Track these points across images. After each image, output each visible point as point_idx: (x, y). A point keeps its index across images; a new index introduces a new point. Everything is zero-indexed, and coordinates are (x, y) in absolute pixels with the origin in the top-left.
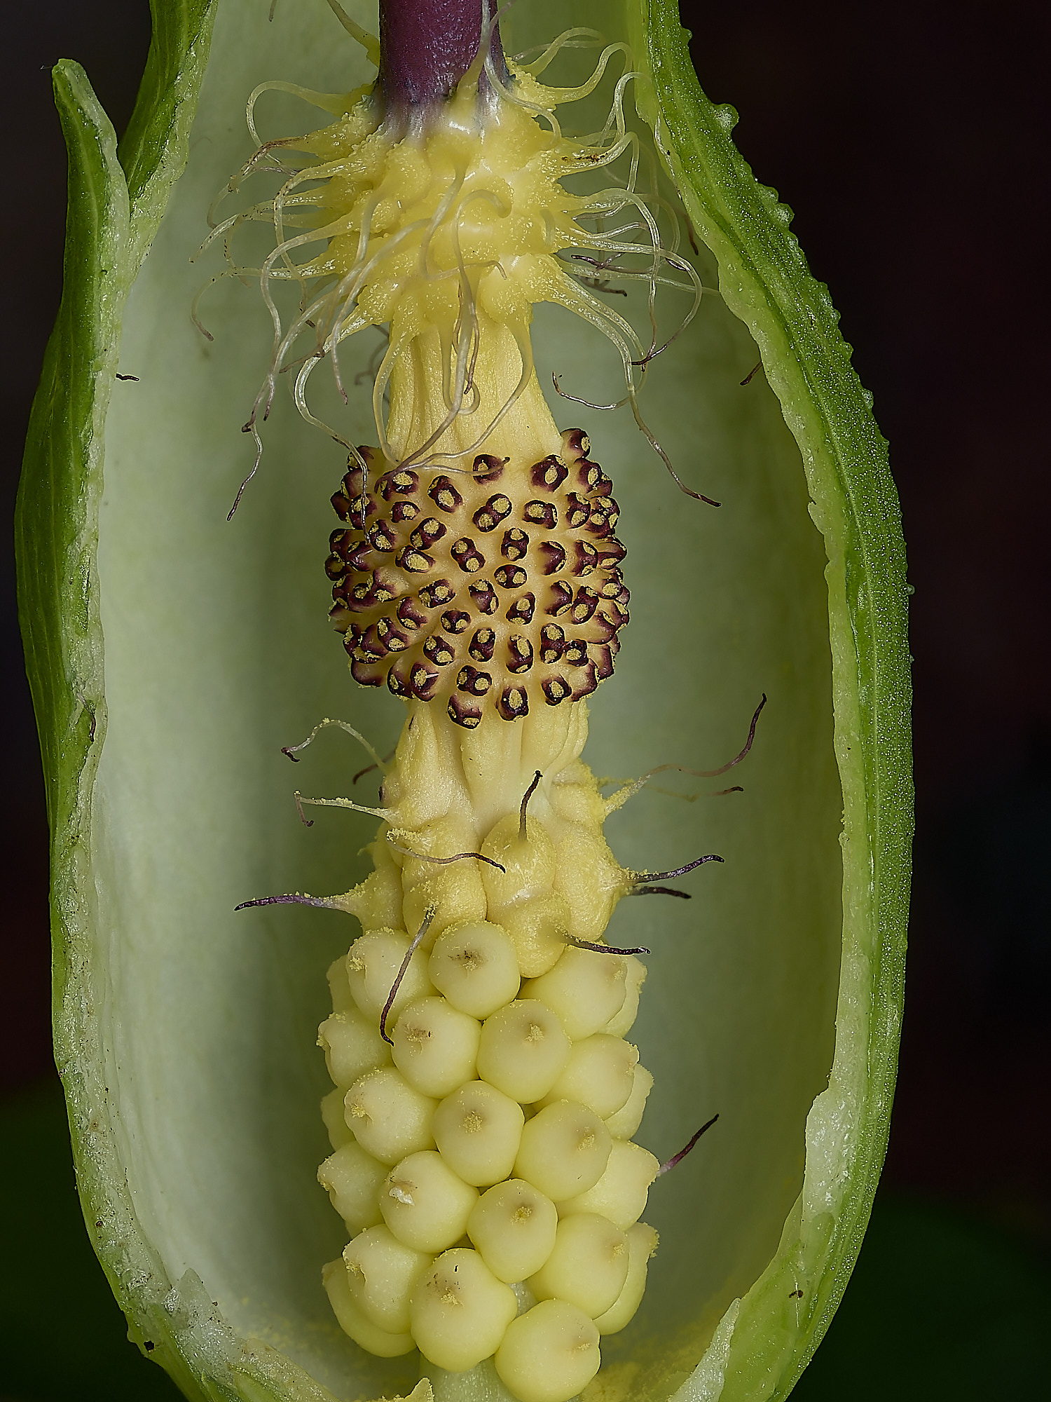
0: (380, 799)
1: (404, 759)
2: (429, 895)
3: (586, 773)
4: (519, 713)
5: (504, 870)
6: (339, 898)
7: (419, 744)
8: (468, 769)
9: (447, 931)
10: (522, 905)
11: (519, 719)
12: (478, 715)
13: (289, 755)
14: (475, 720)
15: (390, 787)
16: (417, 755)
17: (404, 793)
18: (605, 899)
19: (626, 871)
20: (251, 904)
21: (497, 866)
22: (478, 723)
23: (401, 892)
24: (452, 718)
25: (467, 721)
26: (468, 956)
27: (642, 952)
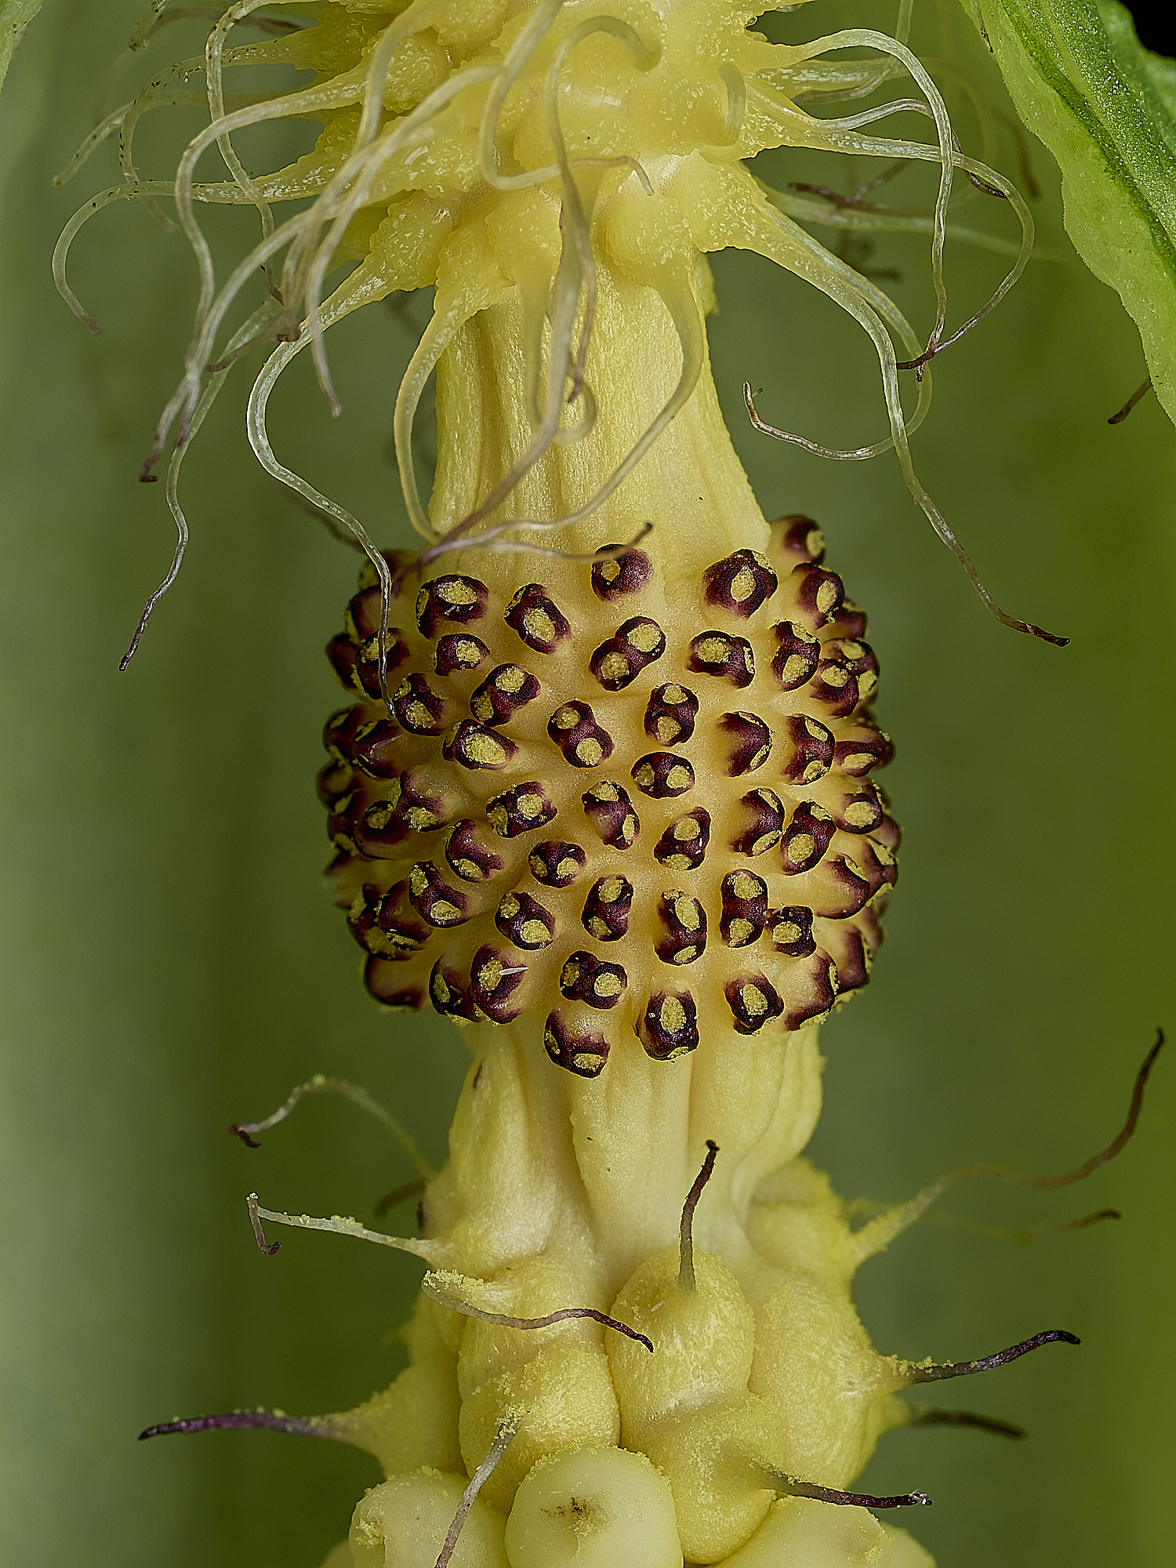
0: (421, 1225)
1: (462, 1142)
2: (507, 1400)
3: (820, 1185)
4: (680, 1043)
5: (650, 1346)
6: (339, 1418)
7: (491, 1115)
8: (584, 1159)
9: (541, 1464)
10: (684, 1418)
11: (682, 1060)
12: (601, 1049)
13: (244, 1136)
14: (594, 1059)
15: (435, 1196)
16: (487, 1137)
17: (461, 1210)
18: (851, 1414)
19: (892, 1360)
20: (172, 1428)
21: (637, 1337)
22: (602, 1065)
23: (455, 1400)
24: (553, 1055)
25: (583, 1060)
26: (578, 1509)
27: (916, 1501)
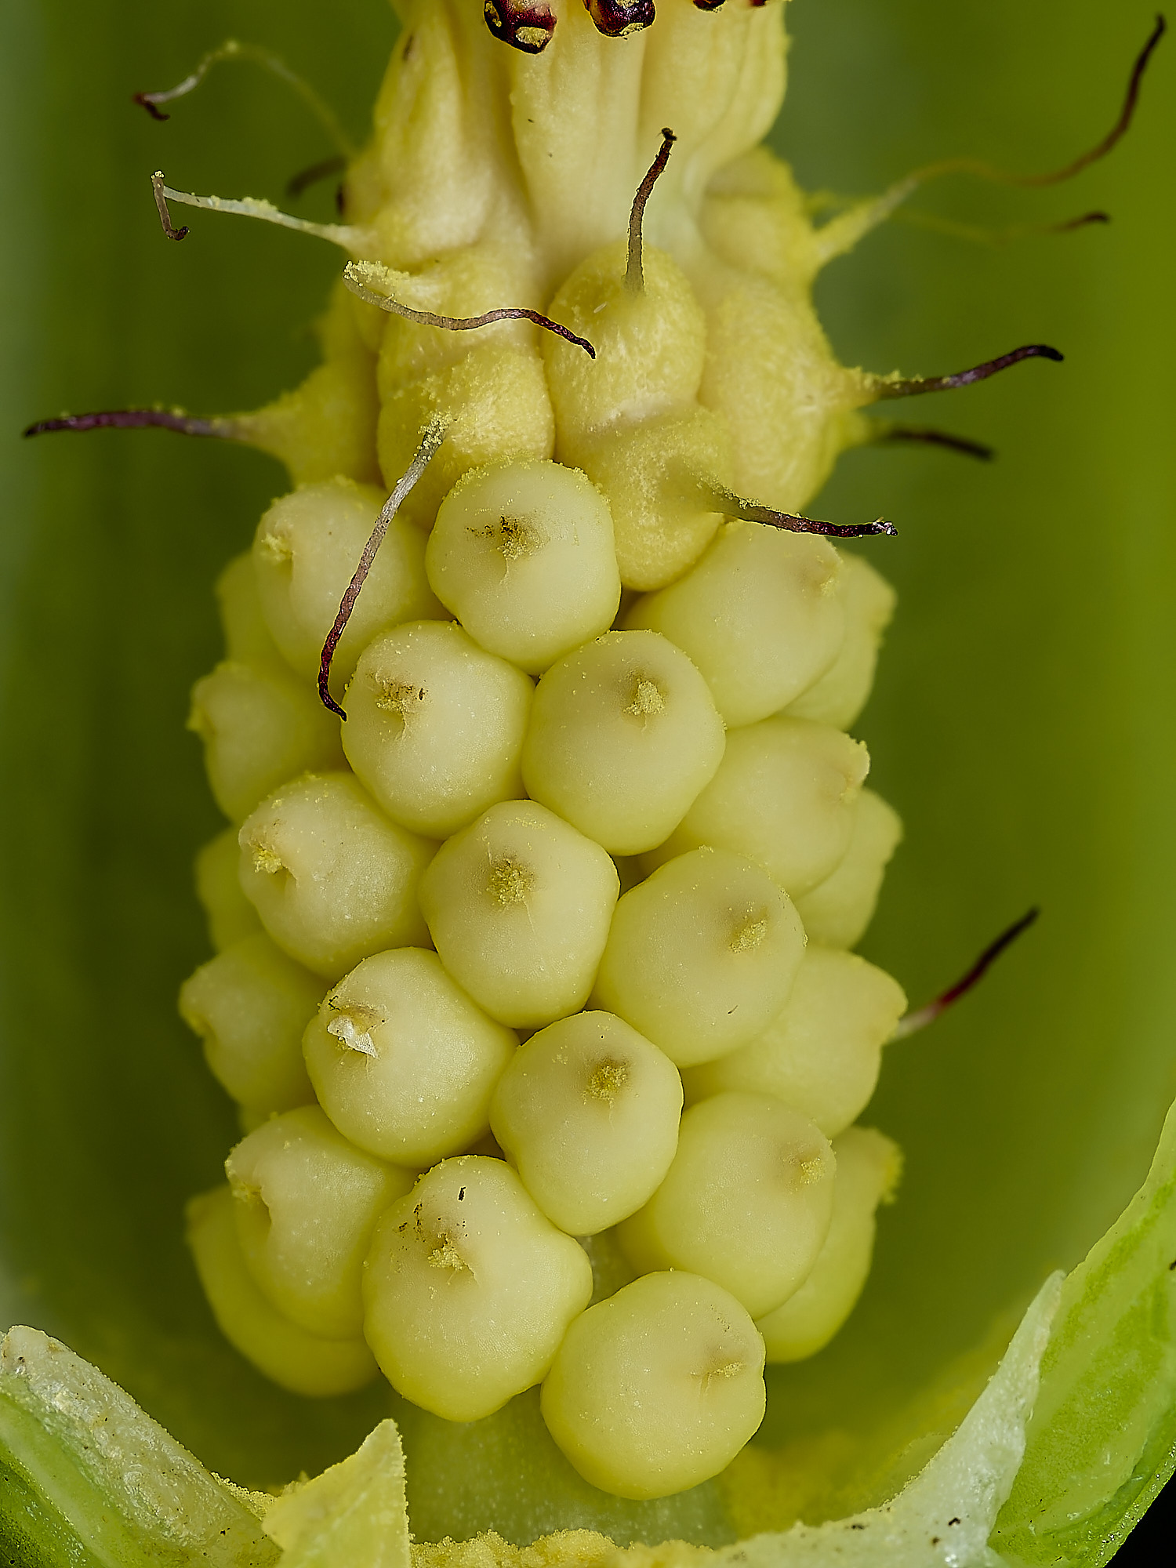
0: (341, 208)
1: (388, 118)
2: (432, 406)
4: (634, 19)
5: (591, 352)
6: (245, 420)
7: (421, 92)
8: (524, 142)
9: (467, 478)
10: (626, 431)
11: (635, 35)
12: (547, 23)
13: (151, 108)
14: (539, 33)
15: (358, 178)
16: (417, 113)
17: (386, 195)
18: (809, 431)
19: (856, 373)
20: (58, 425)
21: (578, 341)
22: (546, 42)
23: (372, 404)
24: (492, 27)
25: (526, 34)
26: (508, 530)
27: (880, 531)
